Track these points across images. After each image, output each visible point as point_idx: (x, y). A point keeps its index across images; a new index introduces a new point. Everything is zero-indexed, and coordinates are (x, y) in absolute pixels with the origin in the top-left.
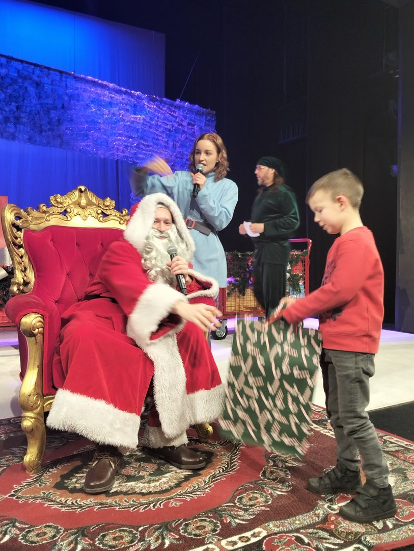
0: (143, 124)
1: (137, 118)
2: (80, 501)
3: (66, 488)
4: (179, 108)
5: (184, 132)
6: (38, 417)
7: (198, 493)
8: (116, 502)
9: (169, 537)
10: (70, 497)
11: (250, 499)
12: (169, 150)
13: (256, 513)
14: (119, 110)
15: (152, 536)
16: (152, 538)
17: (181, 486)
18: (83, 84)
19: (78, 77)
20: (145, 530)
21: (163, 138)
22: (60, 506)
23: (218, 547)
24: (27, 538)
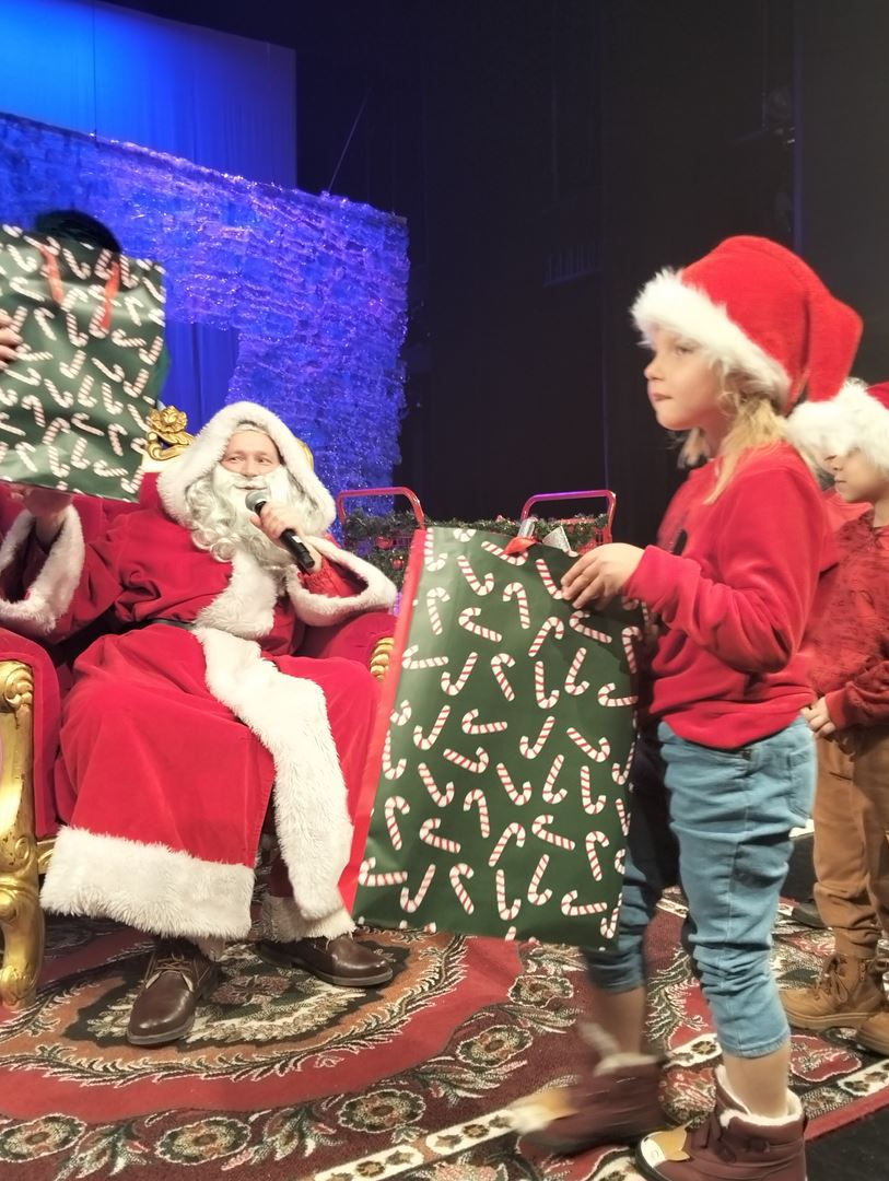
0: (250, 246)
1: (236, 233)
2: (122, 1064)
3: (91, 1037)
4: (327, 210)
5: (339, 262)
6: (27, 886)
7: (376, 1037)
8: (199, 1063)
9: (315, 1132)
10: (100, 1055)
11: (488, 1049)
12: (307, 302)
13: (502, 1078)
14: (197, 215)
15: (278, 1131)
16: (278, 1136)
17: (339, 1024)
18: (116, 159)
19: (103, 145)
20: (262, 1120)
21: (294, 277)
22: (79, 1075)
23: (419, 1151)
24: (7, 1147)
